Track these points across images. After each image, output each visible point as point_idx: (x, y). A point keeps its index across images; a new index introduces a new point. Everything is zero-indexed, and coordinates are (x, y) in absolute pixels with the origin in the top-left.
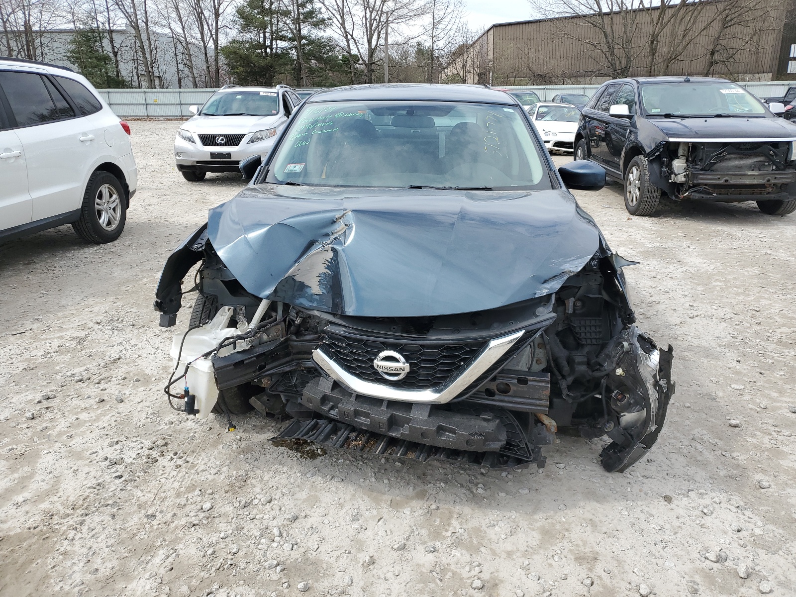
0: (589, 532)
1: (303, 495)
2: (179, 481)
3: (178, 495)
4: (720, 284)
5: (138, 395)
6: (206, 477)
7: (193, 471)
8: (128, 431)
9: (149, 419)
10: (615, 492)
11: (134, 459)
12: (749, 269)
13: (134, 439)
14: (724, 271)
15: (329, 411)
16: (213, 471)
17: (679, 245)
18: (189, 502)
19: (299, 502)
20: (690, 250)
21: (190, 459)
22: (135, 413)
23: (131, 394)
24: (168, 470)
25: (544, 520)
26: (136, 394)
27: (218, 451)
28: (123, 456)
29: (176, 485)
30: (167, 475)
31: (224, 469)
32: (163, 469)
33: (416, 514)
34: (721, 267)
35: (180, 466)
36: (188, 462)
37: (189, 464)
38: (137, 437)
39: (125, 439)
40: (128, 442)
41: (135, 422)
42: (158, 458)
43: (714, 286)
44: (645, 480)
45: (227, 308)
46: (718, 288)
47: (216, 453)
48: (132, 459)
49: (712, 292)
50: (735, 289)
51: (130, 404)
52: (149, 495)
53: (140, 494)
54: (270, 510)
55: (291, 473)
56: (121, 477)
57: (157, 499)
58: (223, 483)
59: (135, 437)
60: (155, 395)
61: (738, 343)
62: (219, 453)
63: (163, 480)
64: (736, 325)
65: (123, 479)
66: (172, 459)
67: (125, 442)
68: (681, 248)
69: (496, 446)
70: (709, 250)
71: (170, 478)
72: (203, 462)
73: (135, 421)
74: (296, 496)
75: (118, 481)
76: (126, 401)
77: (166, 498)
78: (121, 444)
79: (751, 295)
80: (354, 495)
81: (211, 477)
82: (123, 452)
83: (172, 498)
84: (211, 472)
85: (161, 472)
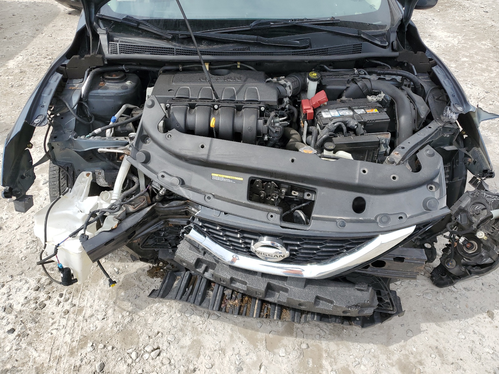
0: (440, 365)
1: (187, 341)
2: (69, 334)
3: (72, 353)
4: (467, 60)
5: (14, 219)
6: (95, 324)
7: (81, 318)
8: (11, 267)
9: (29, 249)
10: (447, 311)
11: (22, 305)
12: (484, 42)
13: (18, 278)
14: (466, 45)
15: (204, 273)
16: (100, 317)
17: (425, 17)
18: (84, 362)
19: (185, 351)
20: (436, 23)
21: (76, 301)
22: (16, 244)
23: (7, 218)
24: (57, 317)
25: (399, 352)
26: (13, 218)
27: (100, 288)
28: (11, 302)
29: (68, 338)
30: (57, 324)
31: (110, 312)
32: (53, 316)
33: (291, 357)
34: (463, 41)
35: (68, 312)
36: (75, 305)
37: (76, 308)
38: (21, 274)
39: (10, 279)
40: (13, 282)
41: (16, 255)
42: (45, 302)
43: (463, 62)
44: (468, 294)
45: (84, 173)
46: (467, 65)
47: (98, 291)
48: (20, 305)
49: (463, 68)
50: (480, 65)
51: (8, 232)
52: (43, 355)
53: (35, 354)
54: (160, 365)
55: (171, 313)
56: (13, 331)
57: (52, 359)
58: (112, 332)
59: (19, 275)
60: (31, 218)
61: (496, 125)
62: (102, 290)
63: (54, 332)
64: (490, 105)
65: (16, 333)
66: (59, 303)
67: (10, 283)
68: (428, 21)
69: (369, 312)
70: (449, 22)
71: (61, 327)
72: (89, 305)
73: (16, 252)
74: (181, 343)
75: (12, 336)
76: (4, 227)
77: (61, 357)
78: (7, 286)
79: (492, 71)
80: (232, 336)
81: (99, 324)
82: (11, 296)
83: (66, 358)
84: (99, 317)
85: (51, 321)
